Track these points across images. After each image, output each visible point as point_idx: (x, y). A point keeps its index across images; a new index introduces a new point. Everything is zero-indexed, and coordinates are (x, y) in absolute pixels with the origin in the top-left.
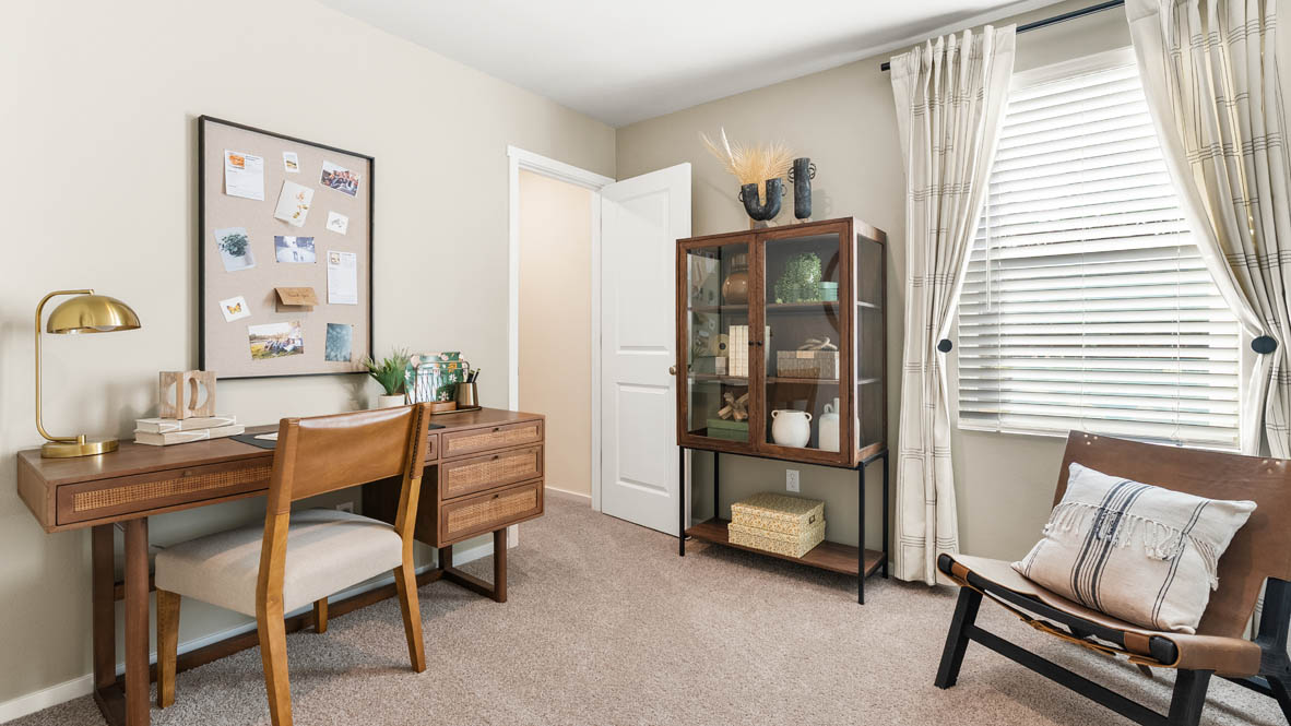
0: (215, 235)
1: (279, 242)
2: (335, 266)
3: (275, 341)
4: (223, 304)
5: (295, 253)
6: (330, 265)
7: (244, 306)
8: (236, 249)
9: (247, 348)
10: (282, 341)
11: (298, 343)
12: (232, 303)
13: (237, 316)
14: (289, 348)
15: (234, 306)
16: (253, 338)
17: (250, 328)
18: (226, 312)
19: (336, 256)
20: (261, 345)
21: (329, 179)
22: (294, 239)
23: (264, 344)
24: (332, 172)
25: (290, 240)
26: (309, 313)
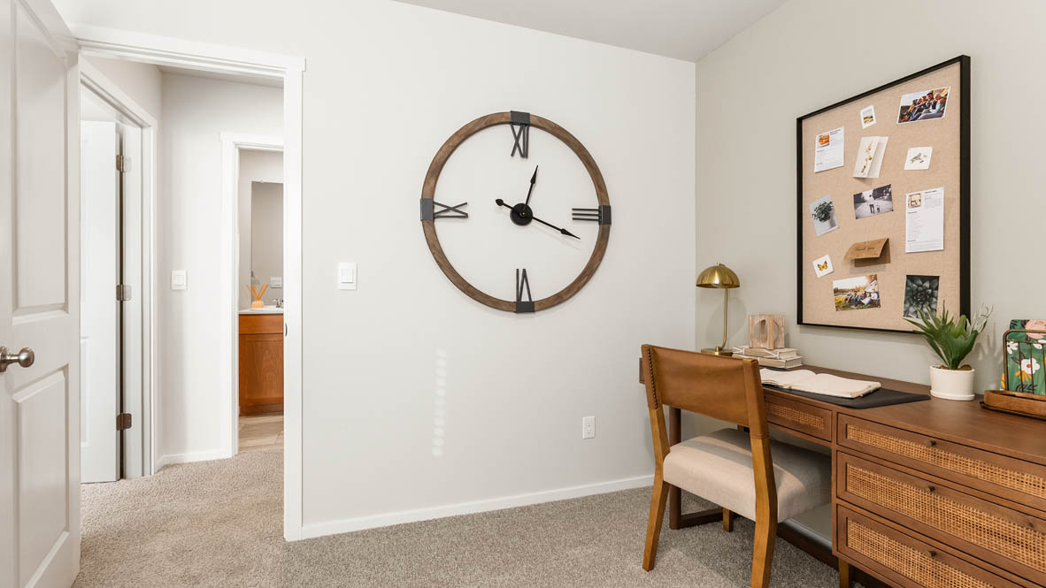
0: (810, 207)
1: (858, 199)
2: (914, 209)
3: (853, 294)
4: (815, 263)
5: (872, 206)
6: (908, 210)
7: (829, 264)
8: (823, 216)
9: (832, 300)
10: (859, 294)
11: (874, 296)
12: (821, 261)
13: (825, 272)
14: (866, 301)
15: (822, 264)
16: (836, 291)
17: (835, 282)
18: (817, 269)
19: (916, 198)
20: (842, 297)
21: (906, 114)
22: (871, 192)
23: (845, 296)
24: (911, 104)
25: (867, 194)
26: (887, 265)
